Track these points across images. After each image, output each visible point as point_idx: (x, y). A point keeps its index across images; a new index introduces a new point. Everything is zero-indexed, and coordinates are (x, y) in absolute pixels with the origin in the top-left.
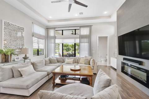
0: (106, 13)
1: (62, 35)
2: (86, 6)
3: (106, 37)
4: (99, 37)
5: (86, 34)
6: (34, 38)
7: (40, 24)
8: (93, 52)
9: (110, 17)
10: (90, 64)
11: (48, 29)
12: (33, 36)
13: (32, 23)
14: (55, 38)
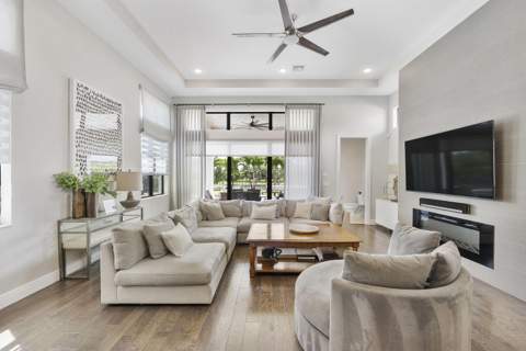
0: (367, 71)
1: (229, 128)
2: (326, 53)
3: (362, 141)
4: (342, 139)
5: (305, 129)
6: (143, 137)
7: (161, 92)
8: (326, 183)
9: (376, 82)
10: (328, 220)
11: (178, 107)
12: (142, 130)
13: (140, 87)
14: (203, 137)
